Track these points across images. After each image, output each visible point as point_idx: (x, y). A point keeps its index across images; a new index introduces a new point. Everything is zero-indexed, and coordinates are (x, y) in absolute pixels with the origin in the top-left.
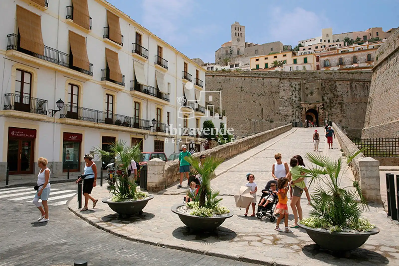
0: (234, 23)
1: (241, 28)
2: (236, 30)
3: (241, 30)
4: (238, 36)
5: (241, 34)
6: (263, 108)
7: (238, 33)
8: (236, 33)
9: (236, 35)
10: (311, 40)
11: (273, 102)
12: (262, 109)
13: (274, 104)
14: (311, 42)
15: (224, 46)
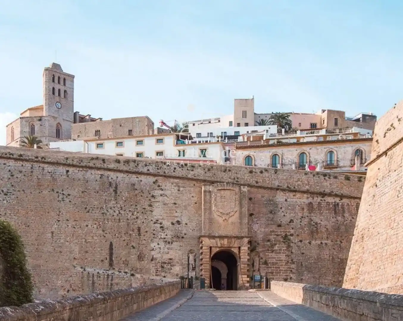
0: (49, 65)
1: (64, 79)
2: (53, 81)
3: (65, 85)
4: (59, 95)
5: (65, 91)
6: (114, 241)
7: (59, 90)
8: (53, 89)
9: (54, 93)
10: (210, 122)
11: (136, 231)
12: (111, 244)
13: (139, 234)
14: (210, 124)
15: (27, 114)
